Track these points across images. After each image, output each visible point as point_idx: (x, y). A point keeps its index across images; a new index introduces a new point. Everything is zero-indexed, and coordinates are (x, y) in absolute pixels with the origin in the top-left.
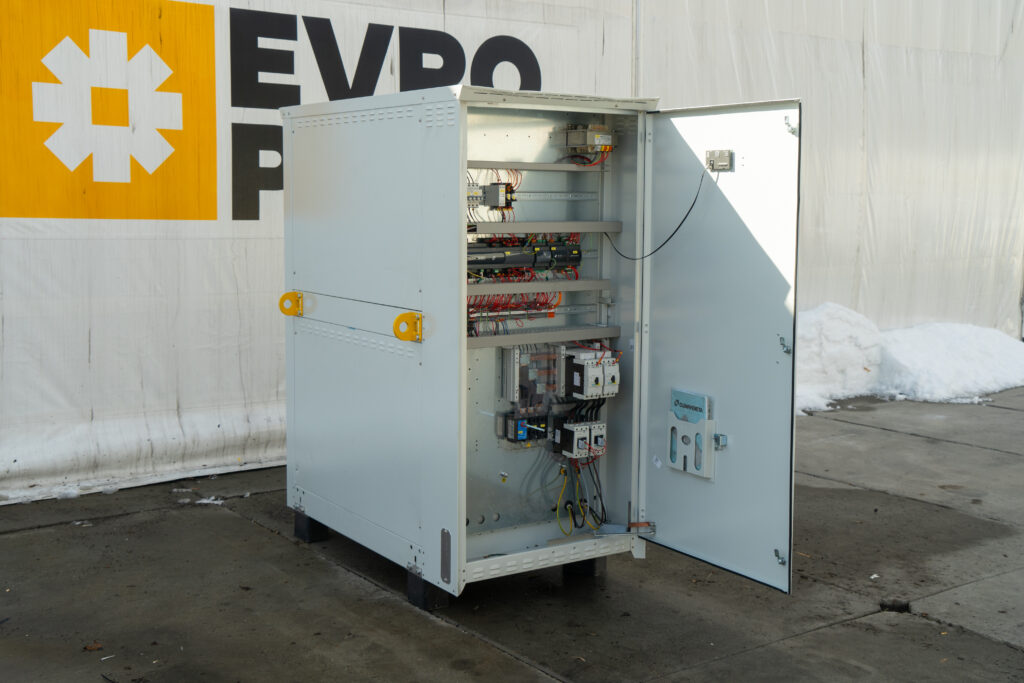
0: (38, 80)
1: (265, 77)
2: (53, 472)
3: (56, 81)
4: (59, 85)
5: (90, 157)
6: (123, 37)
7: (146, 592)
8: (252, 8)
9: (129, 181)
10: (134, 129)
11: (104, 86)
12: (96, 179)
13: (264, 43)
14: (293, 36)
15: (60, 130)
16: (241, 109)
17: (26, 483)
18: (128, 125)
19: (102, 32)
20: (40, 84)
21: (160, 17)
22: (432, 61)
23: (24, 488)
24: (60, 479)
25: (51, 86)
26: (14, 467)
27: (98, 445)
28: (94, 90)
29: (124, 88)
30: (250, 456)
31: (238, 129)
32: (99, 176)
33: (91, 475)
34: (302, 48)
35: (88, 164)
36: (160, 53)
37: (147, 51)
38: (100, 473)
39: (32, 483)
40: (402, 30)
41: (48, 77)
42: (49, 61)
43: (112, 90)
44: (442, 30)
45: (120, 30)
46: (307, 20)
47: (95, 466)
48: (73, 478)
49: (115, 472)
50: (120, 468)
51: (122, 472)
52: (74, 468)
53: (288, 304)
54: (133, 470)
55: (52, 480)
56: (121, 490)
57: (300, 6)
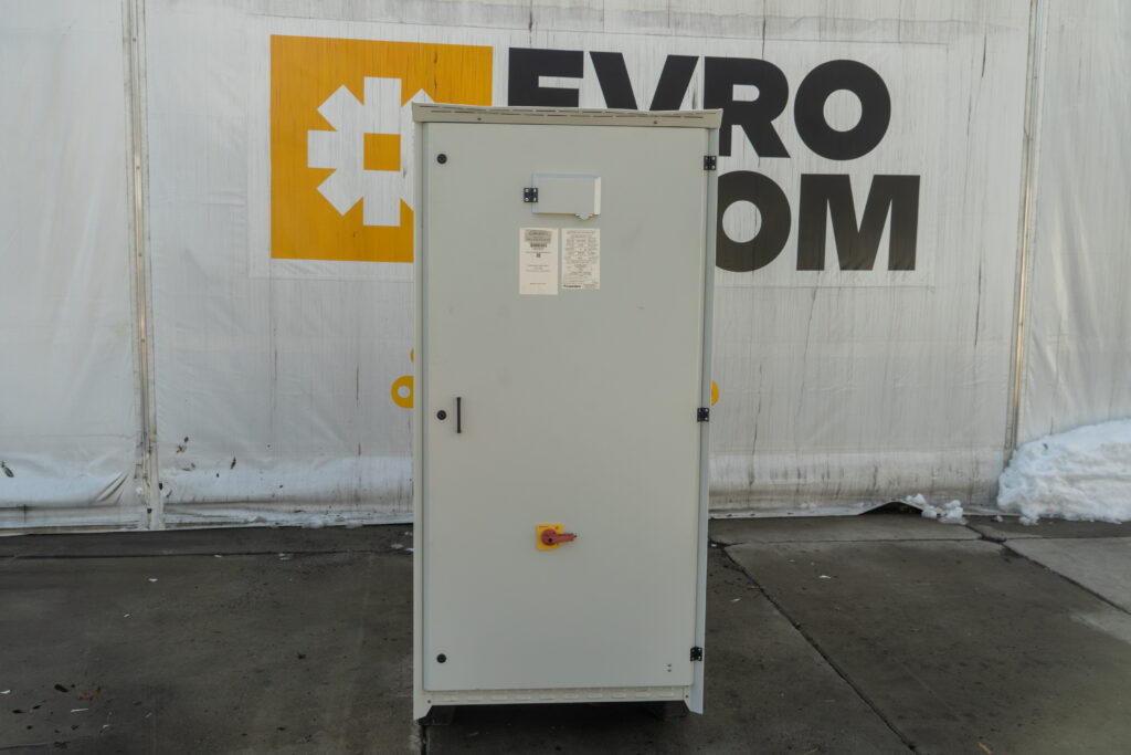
0: (313, 129)
2: (316, 501)
3: (330, 128)
4: (333, 133)
5: (360, 203)
6: (398, 82)
8: (534, 47)
9: (398, 224)
10: (405, 174)
11: (377, 132)
12: (365, 223)
13: (546, 82)
14: (579, 73)
15: (333, 175)
17: (292, 508)
18: (399, 169)
19: (377, 79)
20: (316, 132)
21: (436, 61)
22: (745, 93)
23: (289, 512)
24: (324, 508)
25: (326, 133)
26: (280, 493)
27: (360, 479)
28: (366, 136)
29: (396, 133)
32: (370, 219)
33: (355, 508)
34: (588, 85)
35: (358, 208)
36: (434, 97)
38: (363, 507)
39: (299, 508)
40: (709, 61)
41: (323, 125)
42: (325, 110)
43: (384, 135)
44: (760, 58)
45: (394, 76)
46: (594, 55)
47: (357, 499)
48: (336, 508)
49: (377, 507)
50: (383, 503)
51: (385, 507)
52: (335, 499)
54: (396, 507)
55: (317, 508)
57: (587, 40)
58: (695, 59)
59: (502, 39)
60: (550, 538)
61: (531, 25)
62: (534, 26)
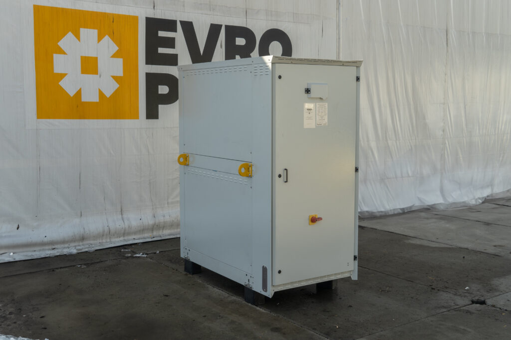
0: (56, 53)
1: (161, 50)
2: (63, 242)
3: (64, 53)
4: (66, 56)
5: (80, 90)
6: (96, 31)
7: (119, 298)
8: (156, 17)
9: (98, 101)
10: (100, 76)
11: (87, 55)
12: (83, 101)
13: (161, 34)
14: (175, 30)
15: (66, 77)
16: (150, 66)
17: (51, 247)
18: (97, 74)
19: (86, 29)
20: (57, 55)
21: (113, 22)
22: (240, 41)
23: (49, 250)
24: (66, 245)
25: (62, 56)
26: (46, 240)
27: (84, 229)
28: (82, 57)
29: (95, 56)
30: (155, 233)
31: (148, 75)
32: (85, 98)
33: (81, 244)
34: (179, 36)
35: (79, 93)
36: (113, 40)
37: (107, 38)
38: (85, 242)
39: (54, 247)
40: (226, 26)
41: (61, 51)
42: (61, 44)
43: (90, 57)
44: (245, 26)
45: (94, 28)
46: (181, 22)
47: (83, 239)
48: (73, 244)
49: (92, 242)
50: (94, 240)
51: (95, 242)
52: (73, 240)
53: (182, 160)
54: (101, 241)
55: (62, 246)
56: (96, 250)
57: (178, 16)
58: (221, 26)
59: (143, 12)
60: (314, 220)
61: (154, 6)
62: (155, 7)
